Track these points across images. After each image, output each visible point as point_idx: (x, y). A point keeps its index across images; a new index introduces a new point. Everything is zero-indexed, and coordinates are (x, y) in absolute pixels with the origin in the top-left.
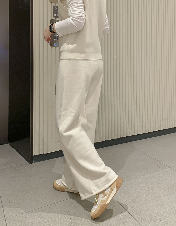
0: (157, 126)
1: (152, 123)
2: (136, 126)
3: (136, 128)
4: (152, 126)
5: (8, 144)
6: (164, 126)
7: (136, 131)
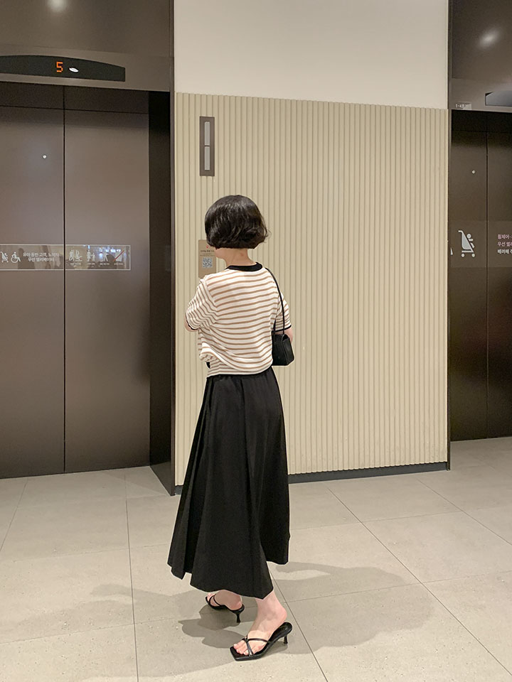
0: (382, 460)
1: (372, 454)
2: (341, 457)
3: (341, 461)
4: (372, 459)
5: (148, 468)
6: (397, 459)
7: (341, 464)
